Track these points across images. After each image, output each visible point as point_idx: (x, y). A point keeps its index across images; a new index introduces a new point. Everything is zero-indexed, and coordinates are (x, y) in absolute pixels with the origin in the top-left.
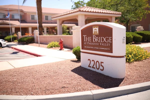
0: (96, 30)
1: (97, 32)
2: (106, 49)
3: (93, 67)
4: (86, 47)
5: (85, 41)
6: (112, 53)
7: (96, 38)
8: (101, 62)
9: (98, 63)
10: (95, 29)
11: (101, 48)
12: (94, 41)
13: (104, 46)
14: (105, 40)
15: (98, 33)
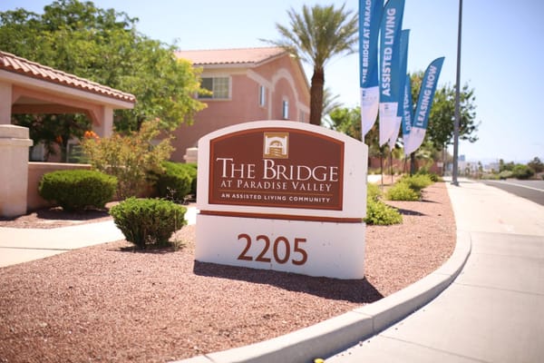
0: (276, 146)
1: (281, 149)
2: (316, 200)
3: (260, 259)
4: (228, 196)
5: (224, 175)
6: (341, 210)
7: (275, 168)
8: (297, 240)
9: (282, 243)
10: (275, 142)
11: (296, 199)
12: (265, 177)
13: (307, 191)
14: (312, 173)
15: (285, 152)
